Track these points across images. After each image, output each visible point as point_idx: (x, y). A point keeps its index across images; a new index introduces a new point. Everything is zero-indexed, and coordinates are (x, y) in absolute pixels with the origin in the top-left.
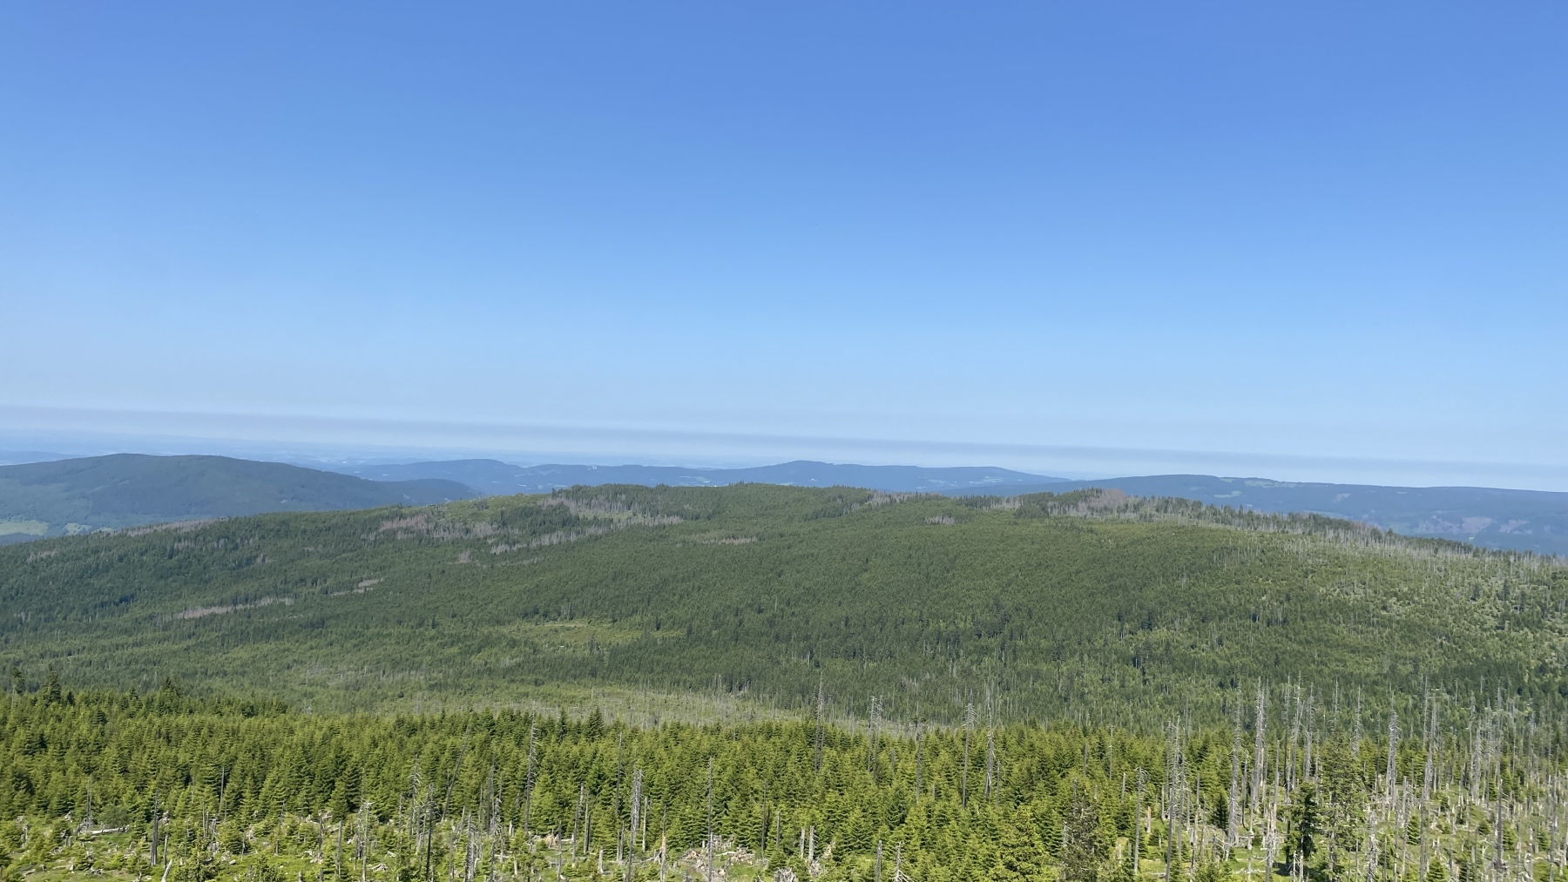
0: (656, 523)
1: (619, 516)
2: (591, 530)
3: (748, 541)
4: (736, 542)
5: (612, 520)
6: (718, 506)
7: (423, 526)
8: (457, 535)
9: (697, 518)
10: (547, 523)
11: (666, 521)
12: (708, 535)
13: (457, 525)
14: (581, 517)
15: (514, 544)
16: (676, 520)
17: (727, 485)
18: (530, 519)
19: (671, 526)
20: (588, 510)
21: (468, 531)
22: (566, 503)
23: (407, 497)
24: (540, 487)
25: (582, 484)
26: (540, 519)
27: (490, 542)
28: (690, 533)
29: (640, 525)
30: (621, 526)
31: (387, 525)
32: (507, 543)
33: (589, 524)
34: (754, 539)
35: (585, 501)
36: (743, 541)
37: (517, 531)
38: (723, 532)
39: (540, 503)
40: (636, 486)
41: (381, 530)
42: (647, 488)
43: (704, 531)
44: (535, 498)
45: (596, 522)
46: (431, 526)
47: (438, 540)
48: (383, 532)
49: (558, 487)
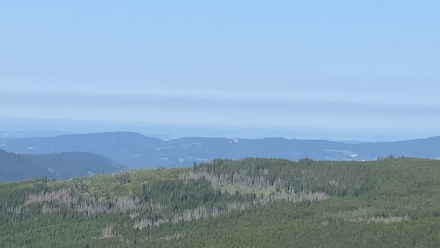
0: (301, 200)
1: (262, 191)
2: (233, 206)
3: (400, 219)
4: (386, 221)
5: (255, 196)
6: (367, 181)
7: (67, 200)
8: (100, 209)
9: (344, 194)
10: (189, 198)
11: (311, 197)
12: (355, 213)
13: (100, 200)
14: (223, 192)
15: (157, 220)
16: (321, 196)
17: (376, 159)
18: (171, 194)
19: (317, 203)
20: (230, 185)
21: (111, 205)
22: (208, 177)
23: (52, 170)
24: (181, 160)
25: (223, 158)
26: (182, 194)
27: (132, 216)
28: (337, 210)
29: (283, 200)
30: (264, 202)
31: (33, 199)
32: (149, 218)
33: (231, 199)
34: (406, 218)
35: (227, 176)
36: (394, 219)
37: (159, 206)
38: (372, 210)
39: (181, 177)
40: (280, 160)
41: (27, 204)
42: (290, 162)
43: (352, 209)
44: (176, 172)
45: (238, 197)
46: (75, 200)
47: (82, 214)
48: (29, 206)
49: (200, 160)
